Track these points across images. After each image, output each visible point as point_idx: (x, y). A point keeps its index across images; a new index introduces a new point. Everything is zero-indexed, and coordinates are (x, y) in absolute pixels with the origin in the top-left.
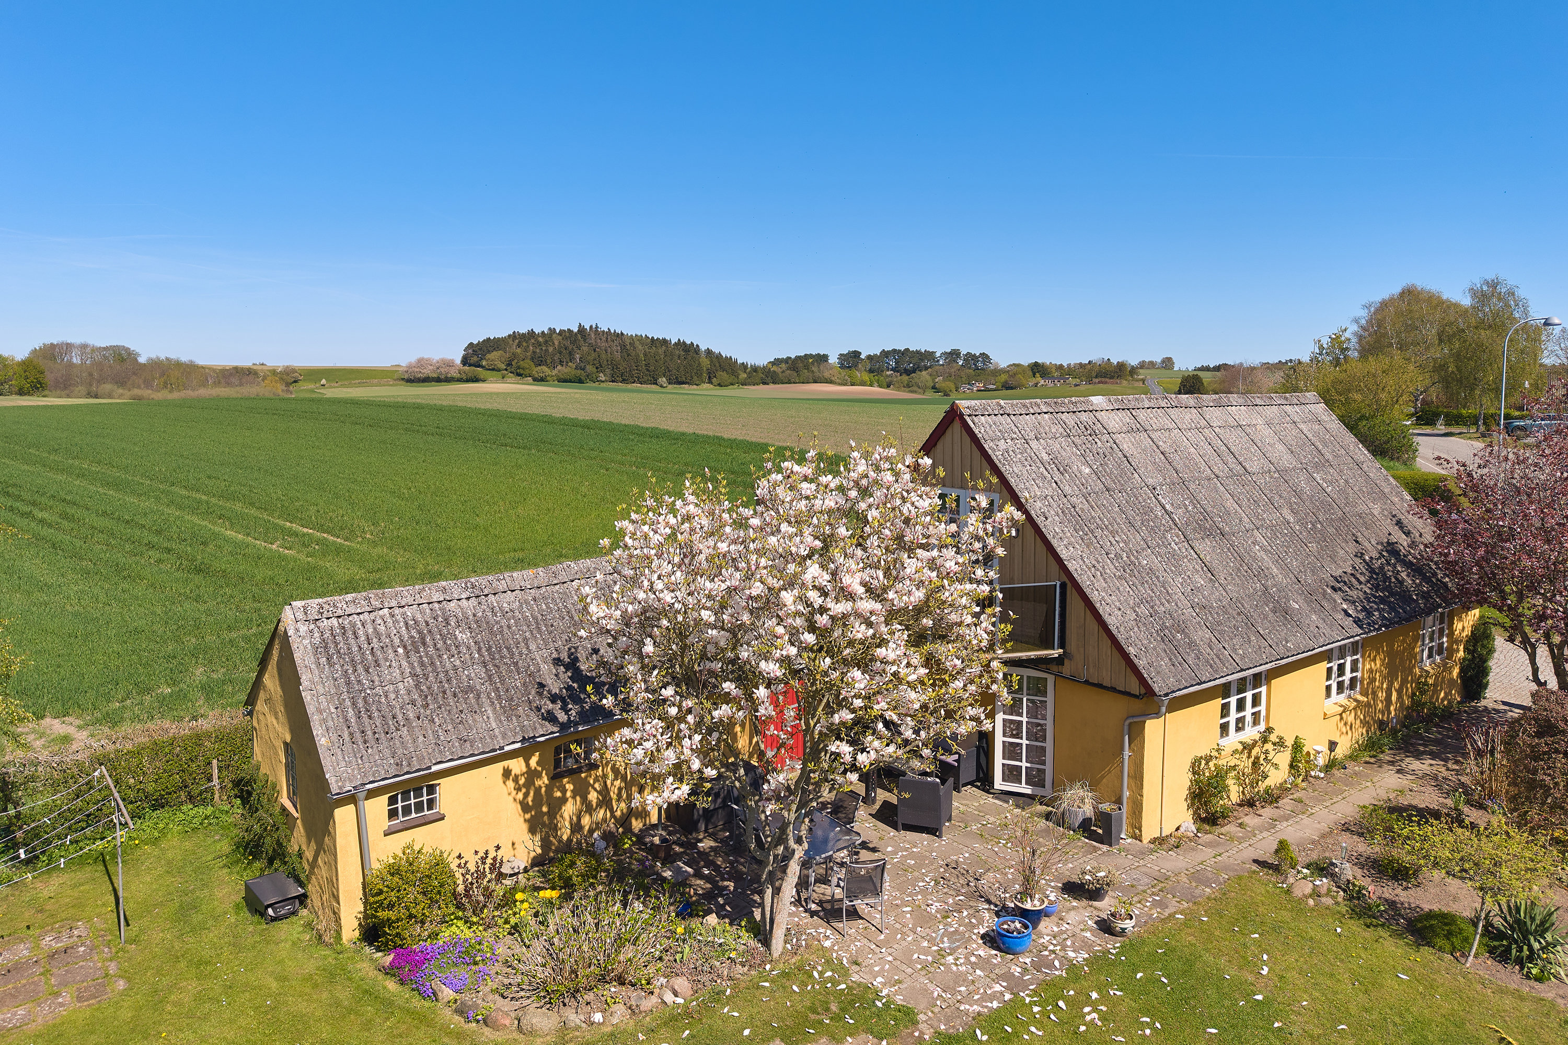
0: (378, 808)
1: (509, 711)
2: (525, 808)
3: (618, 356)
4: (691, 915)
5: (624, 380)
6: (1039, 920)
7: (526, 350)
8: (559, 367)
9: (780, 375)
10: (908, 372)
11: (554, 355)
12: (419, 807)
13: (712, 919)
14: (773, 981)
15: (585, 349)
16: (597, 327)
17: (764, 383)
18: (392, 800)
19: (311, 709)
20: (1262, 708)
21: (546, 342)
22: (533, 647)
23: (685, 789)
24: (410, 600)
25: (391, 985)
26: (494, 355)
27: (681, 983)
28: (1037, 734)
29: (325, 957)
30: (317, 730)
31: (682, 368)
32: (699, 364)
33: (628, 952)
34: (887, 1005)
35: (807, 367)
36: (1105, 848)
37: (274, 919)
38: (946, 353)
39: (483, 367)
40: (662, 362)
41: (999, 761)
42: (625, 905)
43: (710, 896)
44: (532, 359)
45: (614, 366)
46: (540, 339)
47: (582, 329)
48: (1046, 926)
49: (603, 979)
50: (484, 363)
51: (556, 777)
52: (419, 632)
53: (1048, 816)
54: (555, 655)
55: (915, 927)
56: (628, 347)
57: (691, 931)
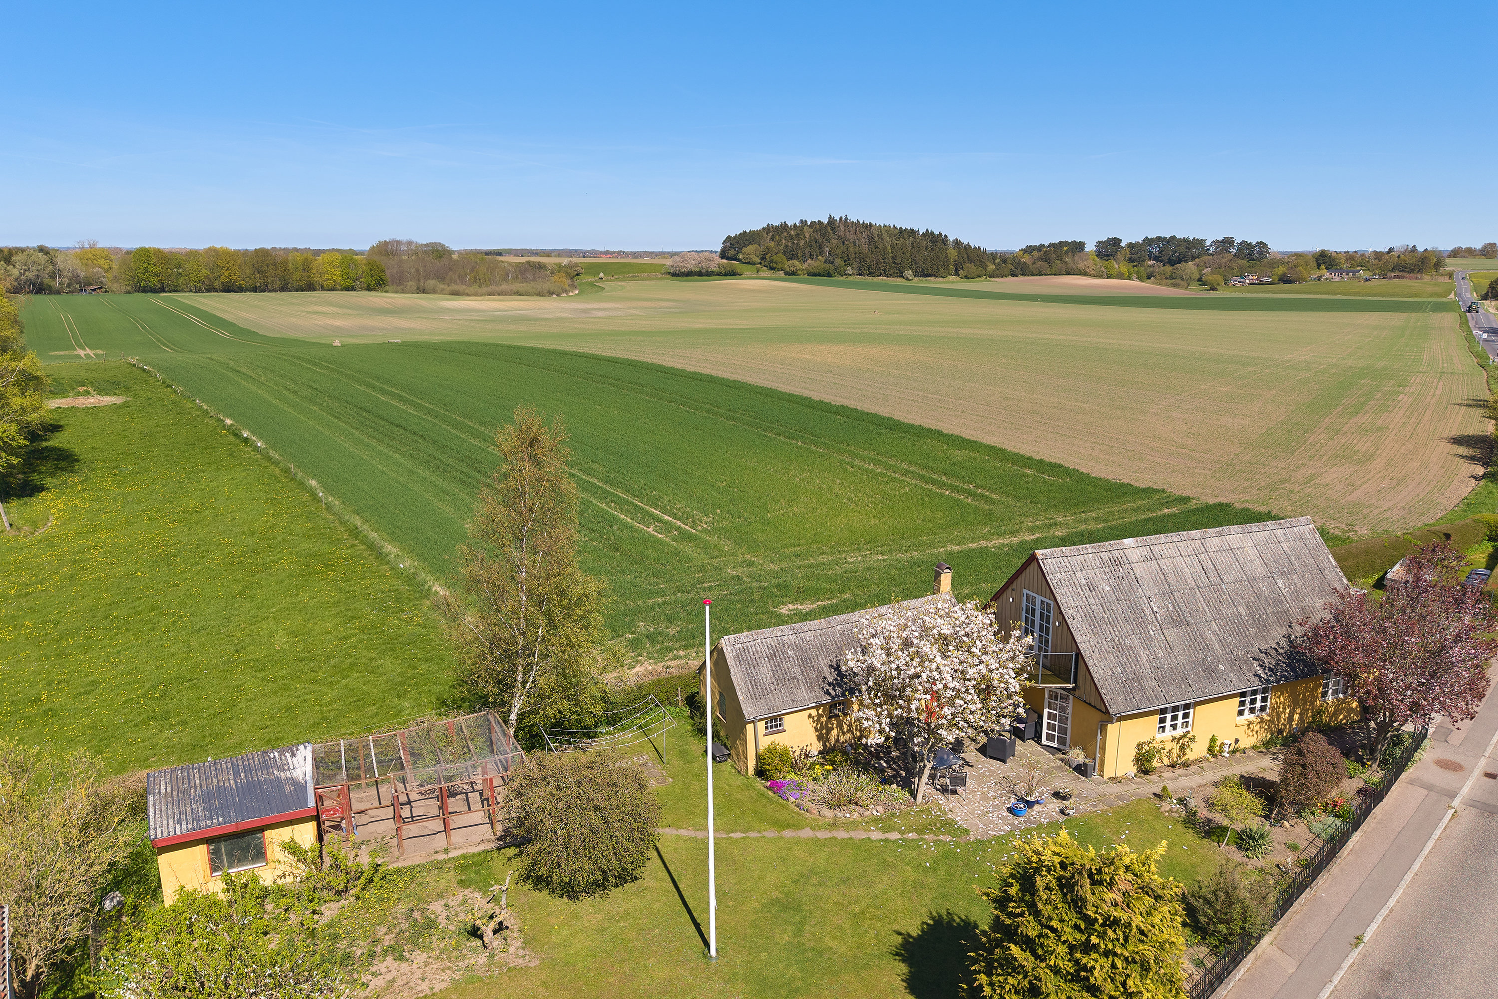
0: (761, 725)
1: (811, 689)
2: (816, 729)
3: (865, 248)
4: (885, 784)
5: (870, 273)
6: (1034, 805)
7: (779, 243)
8: (809, 261)
9: (1031, 266)
10: (1172, 263)
11: (805, 248)
12: (776, 726)
13: (894, 786)
14: (915, 813)
15: (834, 241)
16: (846, 219)
17: (1013, 275)
18: (767, 723)
19: (735, 684)
20: (1190, 720)
21: (798, 235)
22: (820, 659)
23: (883, 739)
24: (768, 635)
25: (770, 793)
26: (750, 249)
27: (880, 808)
28: (1064, 720)
29: (743, 780)
30: (739, 693)
31: (929, 260)
32: (947, 256)
33: (860, 794)
34: (959, 827)
35: (1060, 258)
36: (1083, 778)
37: (719, 762)
38: (1218, 241)
39: (739, 260)
40: (908, 254)
41: (1045, 731)
42: (858, 776)
43: (894, 776)
44: (784, 253)
45: (861, 258)
46: (792, 233)
47: (831, 221)
48: (1037, 808)
49: (850, 802)
50: (741, 256)
51: (830, 718)
52: (773, 651)
53: (1062, 760)
54: (830, 663)
55: (980, 800)
56: (876, 239)
57: (885, 790)
